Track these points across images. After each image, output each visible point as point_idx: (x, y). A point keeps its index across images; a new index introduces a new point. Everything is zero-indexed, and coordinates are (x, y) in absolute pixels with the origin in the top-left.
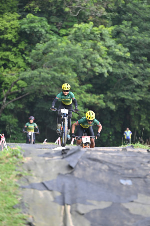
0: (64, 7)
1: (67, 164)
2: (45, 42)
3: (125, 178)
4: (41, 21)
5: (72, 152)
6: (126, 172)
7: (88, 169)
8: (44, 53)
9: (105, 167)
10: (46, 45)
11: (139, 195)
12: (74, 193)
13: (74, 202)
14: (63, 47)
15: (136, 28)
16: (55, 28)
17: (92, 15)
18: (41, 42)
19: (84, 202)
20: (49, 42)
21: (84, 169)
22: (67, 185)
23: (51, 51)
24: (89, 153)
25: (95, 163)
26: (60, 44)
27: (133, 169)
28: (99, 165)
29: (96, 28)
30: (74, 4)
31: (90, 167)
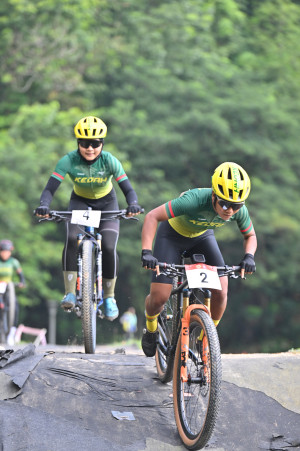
1: (8, 380)
3: (122, 408)
5: (17, 357)
6: (123, 394)
7: (49, 391)
9: (81, 386)
11: (149, 441)
15: (142, 115)
17: (55, 89)
21: (42, 390)
24: (50, 358)
25: (62, 377)
27: (137, 391)
28: (71, 382)
29: (62, 115)
30: (21, 70)
31: (51, 386)
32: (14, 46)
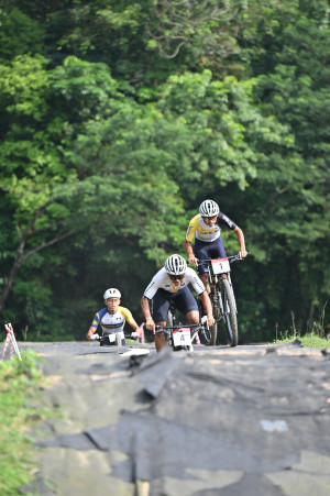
0: (145, 40)
1: (141, 387)
2: (105, 117)
3: (273, 416)
4: (95, 71)
5: (152, 361)
6: (274, 401)
7: (188, 399)
8: (104, 142)
9: (226, 393)
10: (107, 123)
11: (304, 454)
12: (155, 454)
13: (156, 474)
14: (146, 127)
15: (306, 80)
16: (126, 86)
17: (207, 55)
18: (98, 117)
19: (179, 474)
20: (114, 117)
21: (179, 398)
22: (140, 436)
23: (120, 137)
24: (189, 361)
25: (202, 383)
26: (138, 121)
27: (289, 395)
28: (212, 388)
29: (217, 84)
30: (167, 33)
31: (191, 394)
32: (160, 7)
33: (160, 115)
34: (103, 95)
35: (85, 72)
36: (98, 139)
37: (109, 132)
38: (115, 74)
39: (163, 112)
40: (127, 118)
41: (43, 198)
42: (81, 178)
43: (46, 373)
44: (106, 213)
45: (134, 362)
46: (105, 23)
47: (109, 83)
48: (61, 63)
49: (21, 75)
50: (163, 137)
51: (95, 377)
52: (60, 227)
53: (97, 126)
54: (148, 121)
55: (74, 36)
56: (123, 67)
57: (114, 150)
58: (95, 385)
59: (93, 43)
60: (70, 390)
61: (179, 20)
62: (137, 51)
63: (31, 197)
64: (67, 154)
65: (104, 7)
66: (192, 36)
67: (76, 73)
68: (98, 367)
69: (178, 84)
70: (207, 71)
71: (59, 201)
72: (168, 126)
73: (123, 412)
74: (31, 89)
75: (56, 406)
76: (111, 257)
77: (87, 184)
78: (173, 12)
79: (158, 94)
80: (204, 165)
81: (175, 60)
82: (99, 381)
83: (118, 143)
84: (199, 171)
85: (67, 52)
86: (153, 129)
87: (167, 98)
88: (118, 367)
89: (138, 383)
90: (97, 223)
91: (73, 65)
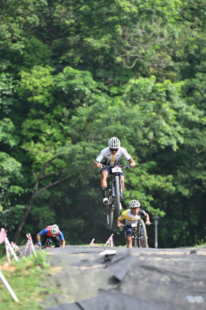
0: (114, 57)
1: (112, 274)
2: (89, 105)
3: (195, 294)
4: (83, 76)
5: (119, 258)
6: (195, 284)
7: (141, 282)
8: (88, 121)
9: (165, 278)
10: (91, 109)
14: (114, 111)
16: (102, 85)
17: (153, 66)
18: (84, 105)
20: (95, 105)
21: (136, 281)
22: (111, 305)
23: (99, 118)
24: (142, 258)
25: (150, 272)
26: (110, 108)
27: (204, 280)
28: (156, 275)
29: (159, 85)
30: (128, 53)
31: (143, 279)
32: (123, 36)
33: (124, 104)
34: (88, 91)
35: (77, 76)
36: (84, 119)
37: (91, 114)
38: (95, 78)
39: (125, 102)
40: (103, 105)
41: (50, 156)
42: (74, 143)
43: (52, 265)
44: (90, 165)
45: (107, 259)
46: (89, 46)
47: (92, 84)
48: (62, 71)
49: (37, 79)
50: (126, 118)
51: (83, 268)
52: (61, 173)
53: (84, 110)
54: (116, 107)
55: (70, 54)
56: (100, 73)
57: (95, 125)
58: (83, 273)
59: (81, 58)
60: (67, 275)
61: (136, 45)
62: (109, 63)
63: (43, 154)
64: (65, 128)
65: (89, 36)
66: (143, 54)
67: (71, 77)
68: (85, 262)
69: (135, 84)
70: (153, 77)
71: (60, 157)
72: (128, 111)
73: (100, 290)
74: (43, 87)
75: (59, 286)
76: (92, 193)
77: (78, 147)
78: (132, 39)
79: (122, 91)
80: (151, 135)
81: (133, 70)
82: (85, 270)
83: (97, 121)
84: (148, 139)
85: (65, 64)
86: (119, 113)
87: (128, 93)
88: (97, 262)
89: (110, 271)
90: (84, 171)
91: (69, 72)
